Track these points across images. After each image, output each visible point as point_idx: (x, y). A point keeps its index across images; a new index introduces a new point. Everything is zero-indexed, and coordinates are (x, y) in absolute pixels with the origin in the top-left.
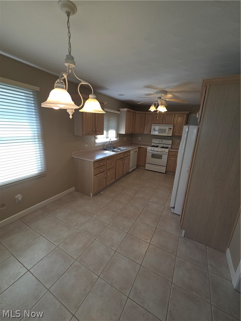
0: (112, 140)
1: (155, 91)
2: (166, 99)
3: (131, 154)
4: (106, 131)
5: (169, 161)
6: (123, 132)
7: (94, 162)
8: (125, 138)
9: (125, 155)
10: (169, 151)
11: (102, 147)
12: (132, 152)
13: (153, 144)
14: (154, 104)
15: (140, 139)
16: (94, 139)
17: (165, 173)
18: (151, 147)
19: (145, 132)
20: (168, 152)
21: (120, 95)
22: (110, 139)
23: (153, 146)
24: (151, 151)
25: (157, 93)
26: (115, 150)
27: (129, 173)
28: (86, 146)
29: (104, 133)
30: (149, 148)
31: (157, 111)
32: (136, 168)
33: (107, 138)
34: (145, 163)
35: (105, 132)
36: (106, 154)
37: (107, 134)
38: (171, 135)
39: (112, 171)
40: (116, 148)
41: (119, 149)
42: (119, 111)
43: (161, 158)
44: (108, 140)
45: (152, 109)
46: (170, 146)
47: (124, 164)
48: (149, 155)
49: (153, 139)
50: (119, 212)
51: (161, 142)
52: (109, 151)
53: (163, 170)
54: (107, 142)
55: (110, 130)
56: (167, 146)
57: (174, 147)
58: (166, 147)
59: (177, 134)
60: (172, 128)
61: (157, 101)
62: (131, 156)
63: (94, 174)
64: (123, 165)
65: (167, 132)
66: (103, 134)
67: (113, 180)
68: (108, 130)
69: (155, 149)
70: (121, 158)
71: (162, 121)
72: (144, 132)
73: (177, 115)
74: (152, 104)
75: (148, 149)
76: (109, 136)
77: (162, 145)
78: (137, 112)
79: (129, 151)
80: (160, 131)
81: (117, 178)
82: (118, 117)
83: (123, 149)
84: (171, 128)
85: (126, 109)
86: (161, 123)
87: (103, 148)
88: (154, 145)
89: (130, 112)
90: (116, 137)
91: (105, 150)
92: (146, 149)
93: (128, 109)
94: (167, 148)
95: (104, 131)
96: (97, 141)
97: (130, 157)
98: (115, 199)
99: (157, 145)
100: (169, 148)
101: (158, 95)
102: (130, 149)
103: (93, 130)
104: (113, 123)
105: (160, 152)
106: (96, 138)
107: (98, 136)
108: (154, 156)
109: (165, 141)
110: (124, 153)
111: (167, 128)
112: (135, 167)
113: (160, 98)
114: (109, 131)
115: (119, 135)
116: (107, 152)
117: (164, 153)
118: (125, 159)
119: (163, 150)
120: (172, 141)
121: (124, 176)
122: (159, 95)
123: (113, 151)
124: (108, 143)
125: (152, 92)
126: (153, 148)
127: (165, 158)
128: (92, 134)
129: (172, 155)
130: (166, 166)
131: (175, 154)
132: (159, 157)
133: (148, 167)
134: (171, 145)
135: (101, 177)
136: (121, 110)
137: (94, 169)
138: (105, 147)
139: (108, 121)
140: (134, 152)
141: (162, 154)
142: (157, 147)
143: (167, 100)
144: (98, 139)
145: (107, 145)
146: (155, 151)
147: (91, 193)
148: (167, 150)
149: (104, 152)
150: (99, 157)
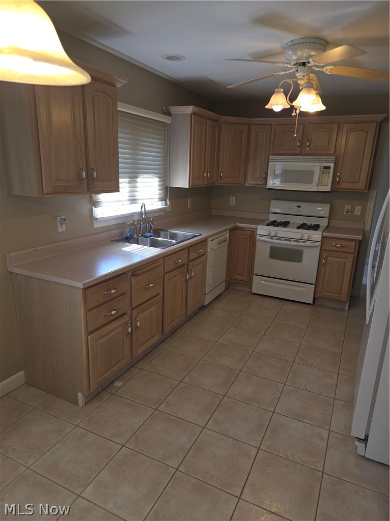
0: (149, 208)
1: (289, 37)
2: (322, 67)
3: (209, 250)
4: (127, 180)
5: (322, 269)
6: (182, 181)
7: (86, 289)
8: (189, 200)
9: (192, 256)
10: (323, 237)
11: (116, 232)
12: (211, 245)
13: (272, 218)
14: (281, 87)
15: (233, 201)
16: (88, 206)
17: (311, 302)
18: (268, 225)
19: (250, 182)
20: (322, 242)
21: (169, 58)
22: (143, 206)
23: (274, 224)
24: (267, 239)
25: (294, 46)
26: (160, 239)
27: (203, 308)
28: (61, 229)
29: (121, 185)
30: (262, 230)
31: (293, 108)
32: (224, 291)
33: (133, 201)
34: (251, 274)
35: (124, 183)
36: (129, 255)
37: (133, 190)
38: (328, 189)
39: (153, 308)
40: (162, 233)
41: (173, 236)
42: (168, 113)
43: (300, 260)
44: (136, 208)
45: (278, 103)
46: (324, 223)
47: (189, 282)
48: (262, 251)
49: (273, 203)
50: (175, 463)
51: (295, 210)
52: (139, 246)
53: (306, 294)
54: (132, 215)
55: (142, 176)
56: (314, 222)
57: (335, 223)
58: (313, 224)
59: (344, 185)
60: (332, 165)
61: (293, 76)
62: (210, 258)
63: (87, 329)
64: (185, 285)
65: (316, 178)
66: (116, 189)
67: (156, 338)
68: (133, 177)
69: (282, 232)
70: (179, 265)
71: (300, 146)
72: (245, 182)
73: (346, 127)
74: (277, 87)
75: (259, 232)
76: (139, 195)
77: (301, 220)
78: (224, 118)
79: (204, 241)
80: (287, 175)
81: (168, 328)
82: (167, 135)
83: (186, 234)
84: (329, 168)
85: (189, 109)
86: (298, 152)
87: (122, 233)
88: (275, 221)
89: (203, 117)
90: (161, 200)
91: (129, 240)
92: (253, 233)
93: (197, 109)
94: (316, 227)
95: (121, 180)
96: (100, 212)
97: (206, 258)
98: (162, 407)
99: (284, 219)
100: (321, 229)
101: (295, 54)
102: (204, 235)
103: (80, 176)
104: (151, 153)
105: (296, 240)
106: (96, 204)
107: (102, 197)
108: (277, 253)
109: (307, 208)
110: (189, 248)
111: (315, 166)
112: (222, 288)
113: (304, 64)
114: (138, 180)
115: (170, 192)
116: (132, 248)
117: (308, 243)
118: (190, 267)
119: (306, 233)
120: (329, 205)
121: (189, 319)
122: (299, 53)
123: (154, 244)
124: (136, 218)
125: (275, 46)
126: (273, 230)
127: (311, 258)
128: (76, 191)
129: (335, 249)
130: (314, 283)
131: (342, 246)
132: (293, 255)
133: (259, 285)
134: (327, 219)
135: (112, 334)
136: (174, 110)
137: (88, 311)
138: (127, 230)
139: (135, 148)
140: (219, 243)
141: (300, 248)
142: (285, 224)
143: (327, 70)
144: (103, 205)
145: (133, 224)
146: (279, 238)
147: (80, 395)
148: (317, 236)
149: (124, 249)
150: (108, 267)
